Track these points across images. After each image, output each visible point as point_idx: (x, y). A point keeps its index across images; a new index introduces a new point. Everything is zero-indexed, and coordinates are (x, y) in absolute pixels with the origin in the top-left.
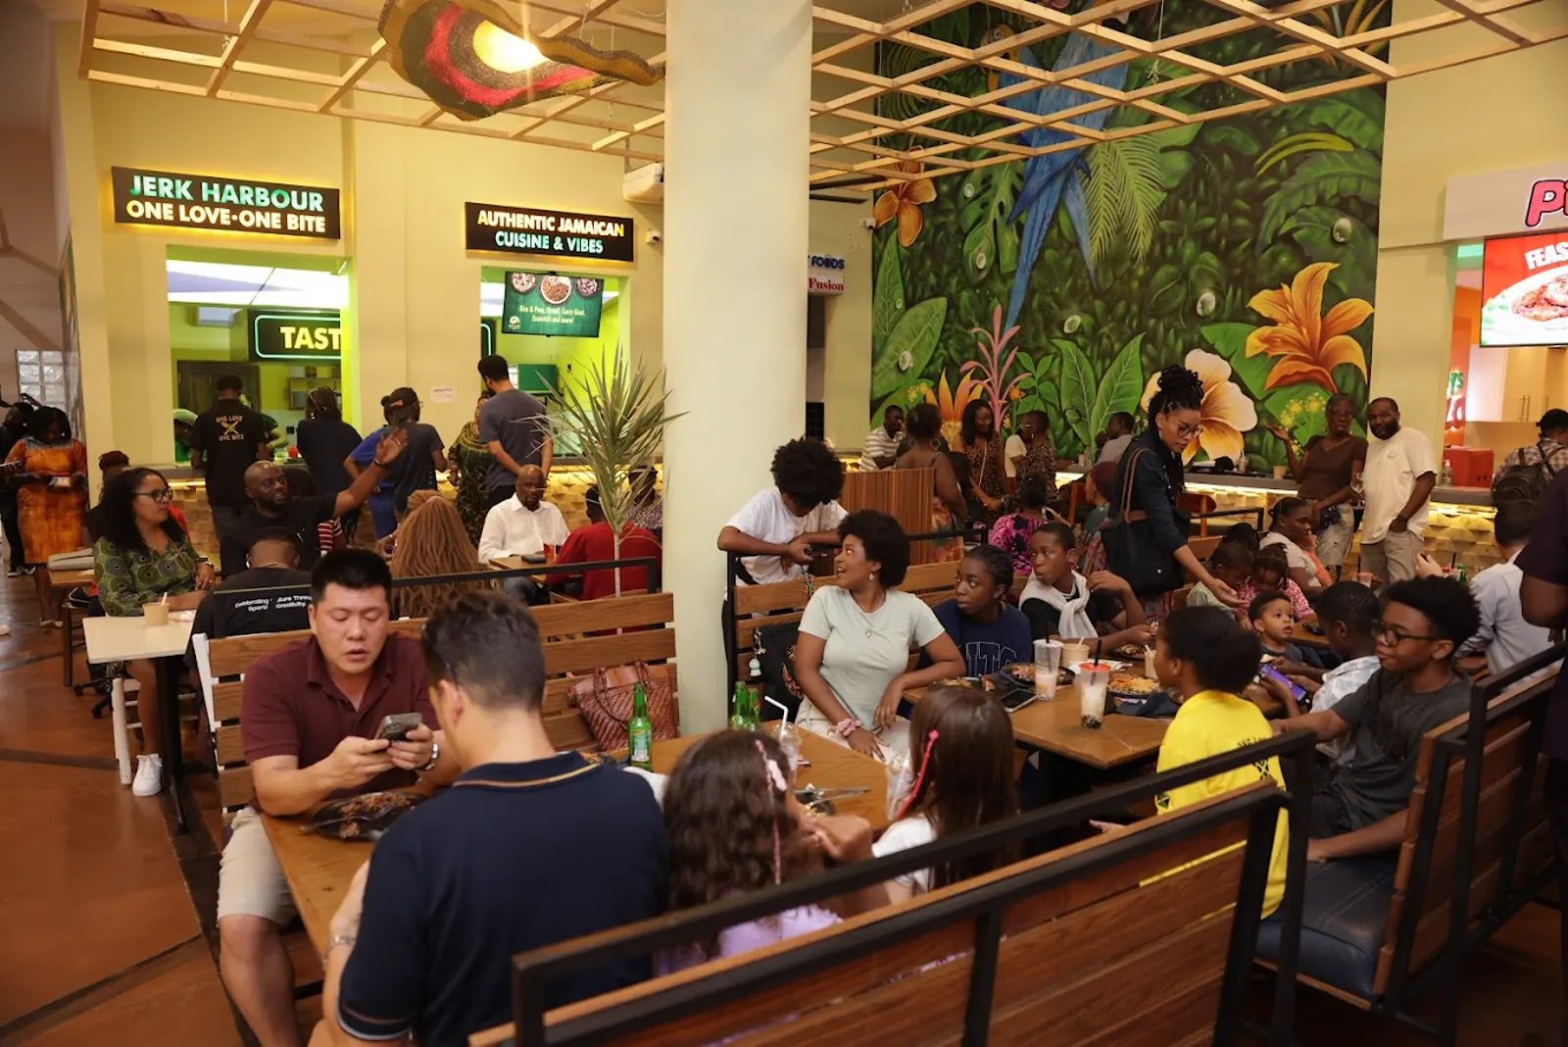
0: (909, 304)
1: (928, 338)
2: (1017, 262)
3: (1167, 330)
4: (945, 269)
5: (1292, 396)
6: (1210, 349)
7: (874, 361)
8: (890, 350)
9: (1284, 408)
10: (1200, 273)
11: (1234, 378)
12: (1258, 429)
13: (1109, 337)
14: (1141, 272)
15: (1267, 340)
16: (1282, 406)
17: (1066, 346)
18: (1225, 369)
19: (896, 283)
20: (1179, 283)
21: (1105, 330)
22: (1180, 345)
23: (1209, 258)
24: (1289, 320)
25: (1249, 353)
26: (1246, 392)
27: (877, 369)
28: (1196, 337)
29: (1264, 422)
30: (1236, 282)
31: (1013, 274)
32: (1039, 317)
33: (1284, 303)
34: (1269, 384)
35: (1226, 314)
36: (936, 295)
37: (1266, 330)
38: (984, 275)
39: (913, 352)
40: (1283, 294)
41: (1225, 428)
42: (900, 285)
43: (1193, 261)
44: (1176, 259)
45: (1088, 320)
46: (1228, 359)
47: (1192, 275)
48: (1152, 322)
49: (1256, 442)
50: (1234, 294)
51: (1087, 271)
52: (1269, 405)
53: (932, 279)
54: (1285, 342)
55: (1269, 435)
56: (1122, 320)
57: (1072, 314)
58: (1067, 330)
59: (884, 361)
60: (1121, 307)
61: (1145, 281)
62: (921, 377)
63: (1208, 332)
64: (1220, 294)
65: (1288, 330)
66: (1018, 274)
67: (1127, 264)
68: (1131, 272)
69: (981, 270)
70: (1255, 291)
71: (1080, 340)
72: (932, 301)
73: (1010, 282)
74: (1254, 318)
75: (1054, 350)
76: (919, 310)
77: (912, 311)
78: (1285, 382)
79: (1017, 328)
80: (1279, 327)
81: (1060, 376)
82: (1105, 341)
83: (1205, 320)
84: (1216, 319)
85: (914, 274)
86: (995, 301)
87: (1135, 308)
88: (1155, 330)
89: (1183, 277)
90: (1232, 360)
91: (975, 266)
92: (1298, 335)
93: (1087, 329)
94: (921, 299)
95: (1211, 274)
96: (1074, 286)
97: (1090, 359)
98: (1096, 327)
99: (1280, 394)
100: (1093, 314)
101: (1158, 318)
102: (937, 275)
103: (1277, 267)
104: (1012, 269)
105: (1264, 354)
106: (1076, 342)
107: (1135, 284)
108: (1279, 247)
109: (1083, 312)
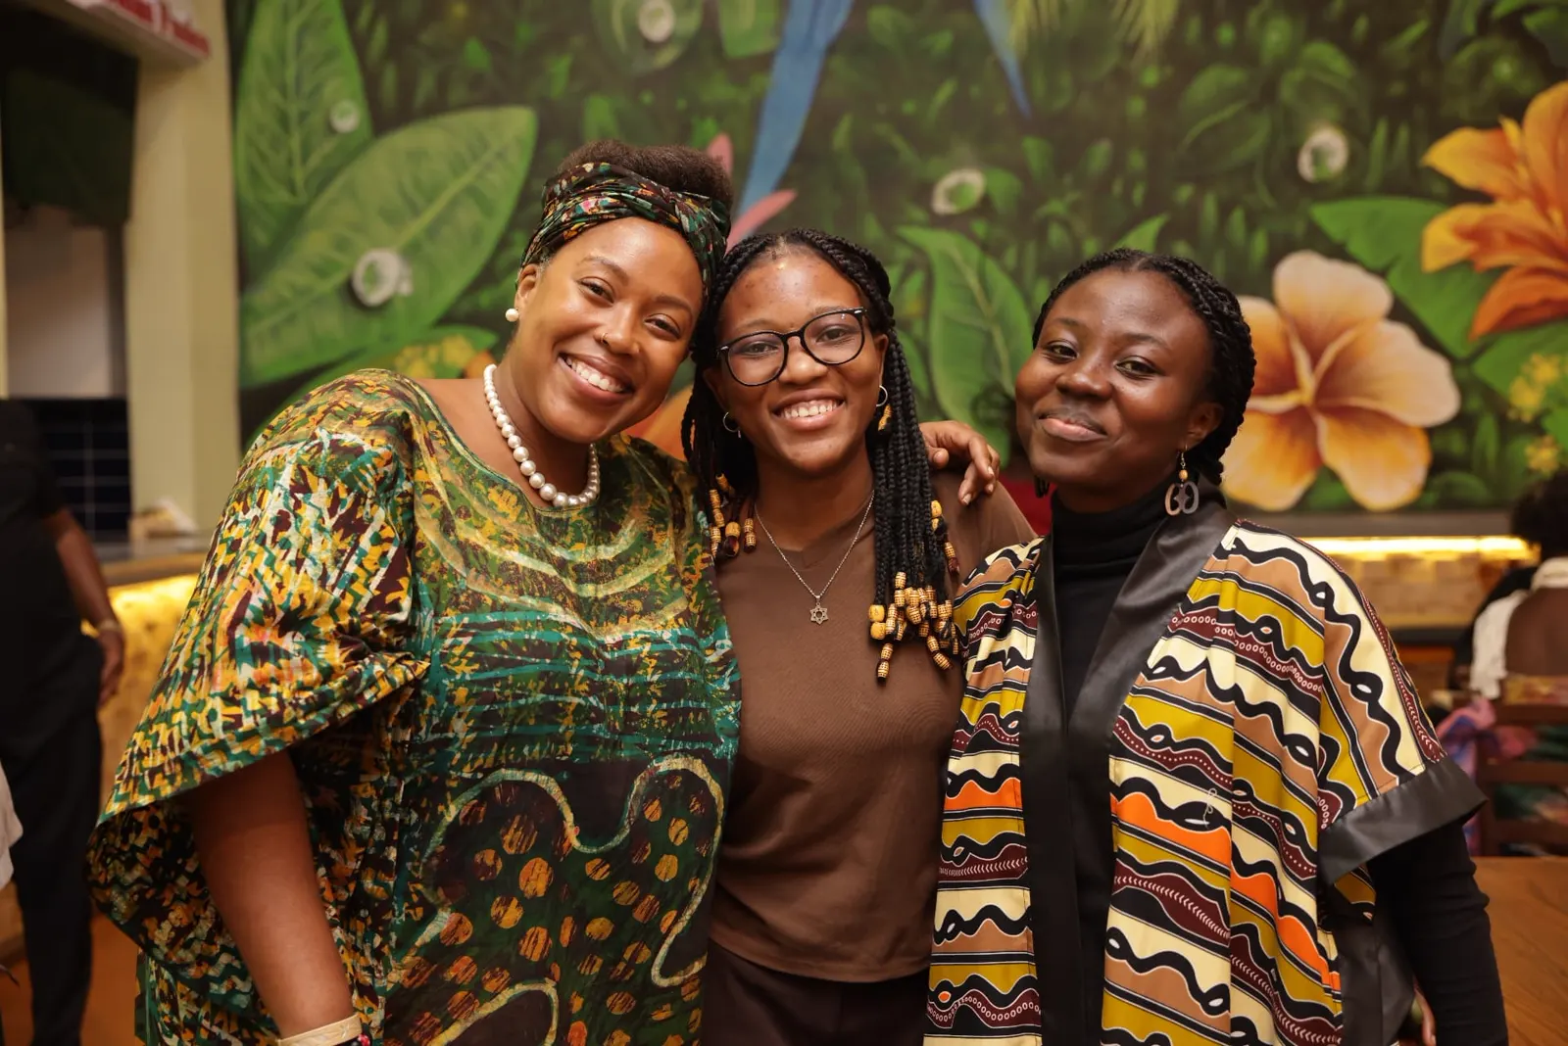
0: (384, 119)
1: (468, 216)
2: (778, 30)
3: (1225, 211)
4: (525, 32)
5: (1536, 347)
6: (1337, 252)
7: (248, 271)
8: (314, 244)
9: (1517, 372)
10: (1307, 88)
11: (1399, 313)
12: (1462, 421)
13: (1066, 224)
14: (1151, 77)
15: (1476, 235)
16: (1514, 369)
17: (940, 243)
18: (1377, 296)
19: (331, 55)
20: (1255, 107)
21: (1056, 207)
22: (1260, 245)
23: (1327, 56)
24: (1517, 194)
25: (1432, 261)
26: (1428, 340)
27: (262, 297)
28: (1299, 229)
29: (1475, 403)
30: (1395, 111)
31: (764, 62)
32: (856, 173)
33: (1509, 159)
34: (1484, 323)
35: (1373, 179)
36: (494, 98)
37: (1469, 214)
38: (666, 57)
39: (411, 253)
40: (1504, 140)
41: (1379, 422)
42: (348, 59)
43: (1289, 59)
44: (1244, 54)
45: (1004, 185)
46: (1382, 273)
47: (1287, 92)
48: (1185, 193)
49: (1456, 445)
50: (1392, 137)
51: (999, 66)
52: (1483, 368)
53: (476, 54)
54: (1515, 240)
55: (1487, 429)
56: (1103, 185)
57: (958, 165)
58: (941, 205)
59: (283, 280)
60: (1100, 153)
61: (1165, 99)
62: (449, 320)
63: (1328, 216)
64: (1356, 133)
65: (1521, 213)
66: (781, 64)
67: (1112, 60)
68: (1123, 78)
69: (651, 46)
70: (1440, 129)
71: (980, 228)
72: (480, 118)
73: (758, 81)
74: (1439, 188)
75: (903, 253)
76: (432, 138)
77: (402, 139)
78: (1516, 321)
79: (784, 199)
80: (1500, 208)
81: (926, 314)
82: (1056, 235)
83: (1323, 191)
84: (1349, 187)
85: (401, 41)
86: (709, 125)
87: (1137, 160)
88: (1194, 209)
89: (1266, 94)
90: (1394, 274)
91: (634, 32)
92: (1540, 224)
93: (999, 202)
94: (437, 107)
95: (1333, 94)
96: (958, 101)
97: (1016, 276)
98: (1030, 197)
99: (1509, 344)
100: (1021, 170)
101: (1202, 183)
102: (493, 46)
103: (1488, 86)
104: (761, 45)
105: (1467, 264)
106: (971, 236)
107: (1137, 106)
108: (1493, 43)
109: (987, 162)
